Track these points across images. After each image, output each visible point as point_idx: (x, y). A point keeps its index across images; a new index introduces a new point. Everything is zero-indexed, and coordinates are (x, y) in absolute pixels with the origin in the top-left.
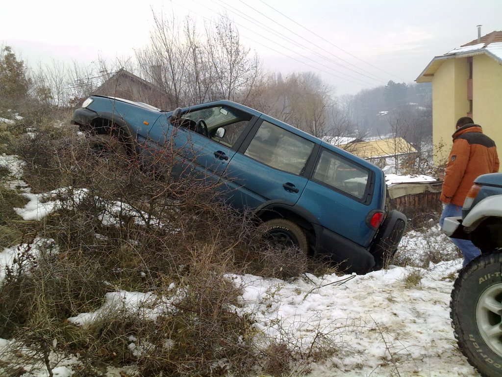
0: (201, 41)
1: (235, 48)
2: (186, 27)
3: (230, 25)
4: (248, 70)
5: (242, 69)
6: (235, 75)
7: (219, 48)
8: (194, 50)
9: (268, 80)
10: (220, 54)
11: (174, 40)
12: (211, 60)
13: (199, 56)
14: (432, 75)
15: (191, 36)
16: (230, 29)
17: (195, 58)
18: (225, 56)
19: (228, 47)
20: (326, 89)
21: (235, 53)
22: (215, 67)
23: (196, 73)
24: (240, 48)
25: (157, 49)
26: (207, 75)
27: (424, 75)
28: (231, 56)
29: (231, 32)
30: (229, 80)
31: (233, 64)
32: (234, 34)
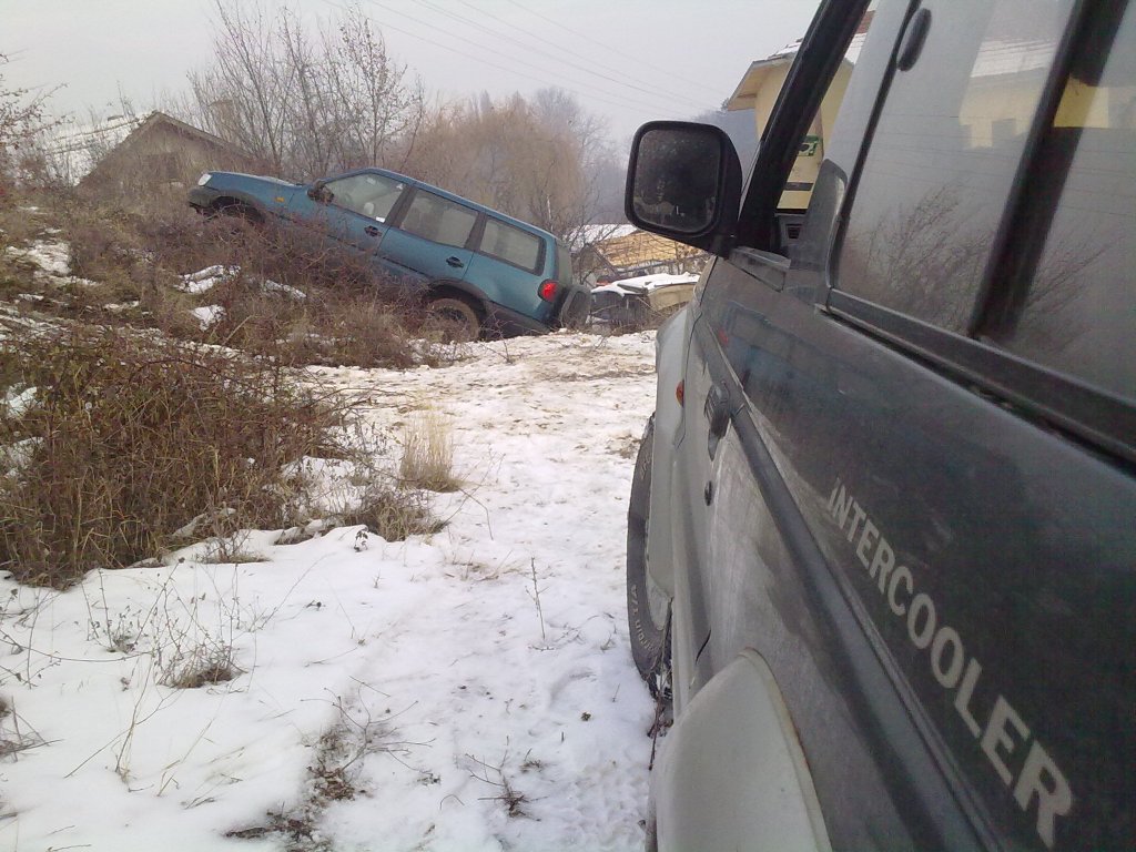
0: (315, 54)
1: (379, 65)
2: (283, 27)
3: (366, 23)
4: (407, 105)
5: (394, 103)
6: (384, 116)
7: (349, 66)
8: (302, 72)
9: (455, 114)
10: (352, 76)
11: (263, 56)
12: (334, 88)
13: (311, 82)
14: (754, 95)
15: (294, 46)
16: (367, 30)
17: (305, 87)
18: (361, 81)
19: (365, 64)
20: (588, 125)
21: (379, 74)
22: (344, 102)
23: (309, 114)
24: (389, 65)
25: (232, 74)
26: (330, 117)
27: (739, 97)
28: (373, 81)
29: (368, 36)
30: (373, 124)
31: (377, 96)
32: (375, 40)
